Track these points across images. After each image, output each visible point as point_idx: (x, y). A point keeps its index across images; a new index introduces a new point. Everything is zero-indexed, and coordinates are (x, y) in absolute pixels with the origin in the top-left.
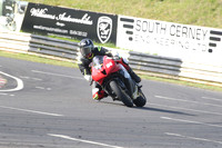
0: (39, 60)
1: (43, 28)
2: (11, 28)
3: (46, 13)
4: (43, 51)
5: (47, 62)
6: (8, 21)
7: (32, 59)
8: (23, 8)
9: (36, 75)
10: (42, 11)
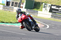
0: (54, 20)
1: (55, 11)
2: (46, 11)
3: (56, 7)
4: (55, 18)
5: (56, 21)
6: (46, 9)
7: (52, 20)
8: (49, 6)
9: (53, 24)
10: (55, 7)
